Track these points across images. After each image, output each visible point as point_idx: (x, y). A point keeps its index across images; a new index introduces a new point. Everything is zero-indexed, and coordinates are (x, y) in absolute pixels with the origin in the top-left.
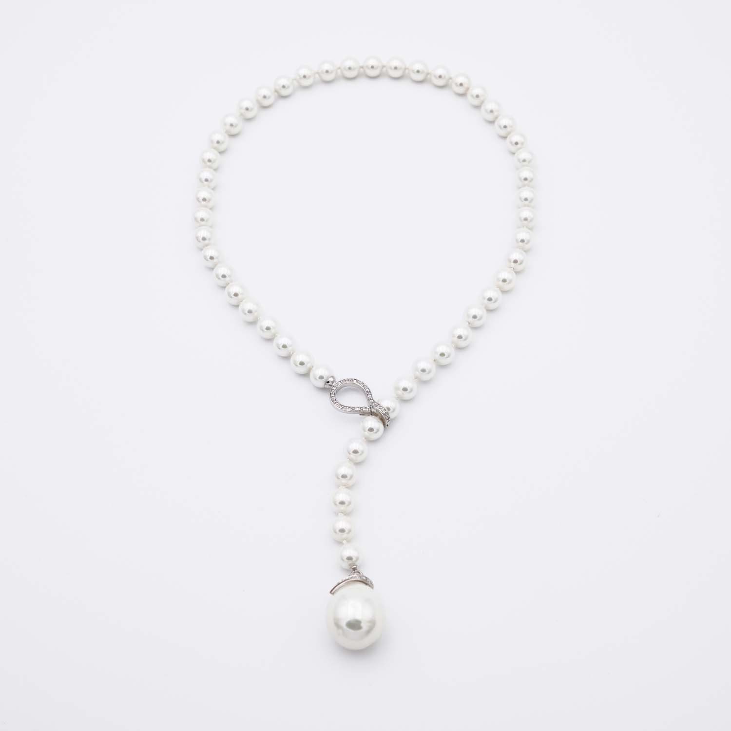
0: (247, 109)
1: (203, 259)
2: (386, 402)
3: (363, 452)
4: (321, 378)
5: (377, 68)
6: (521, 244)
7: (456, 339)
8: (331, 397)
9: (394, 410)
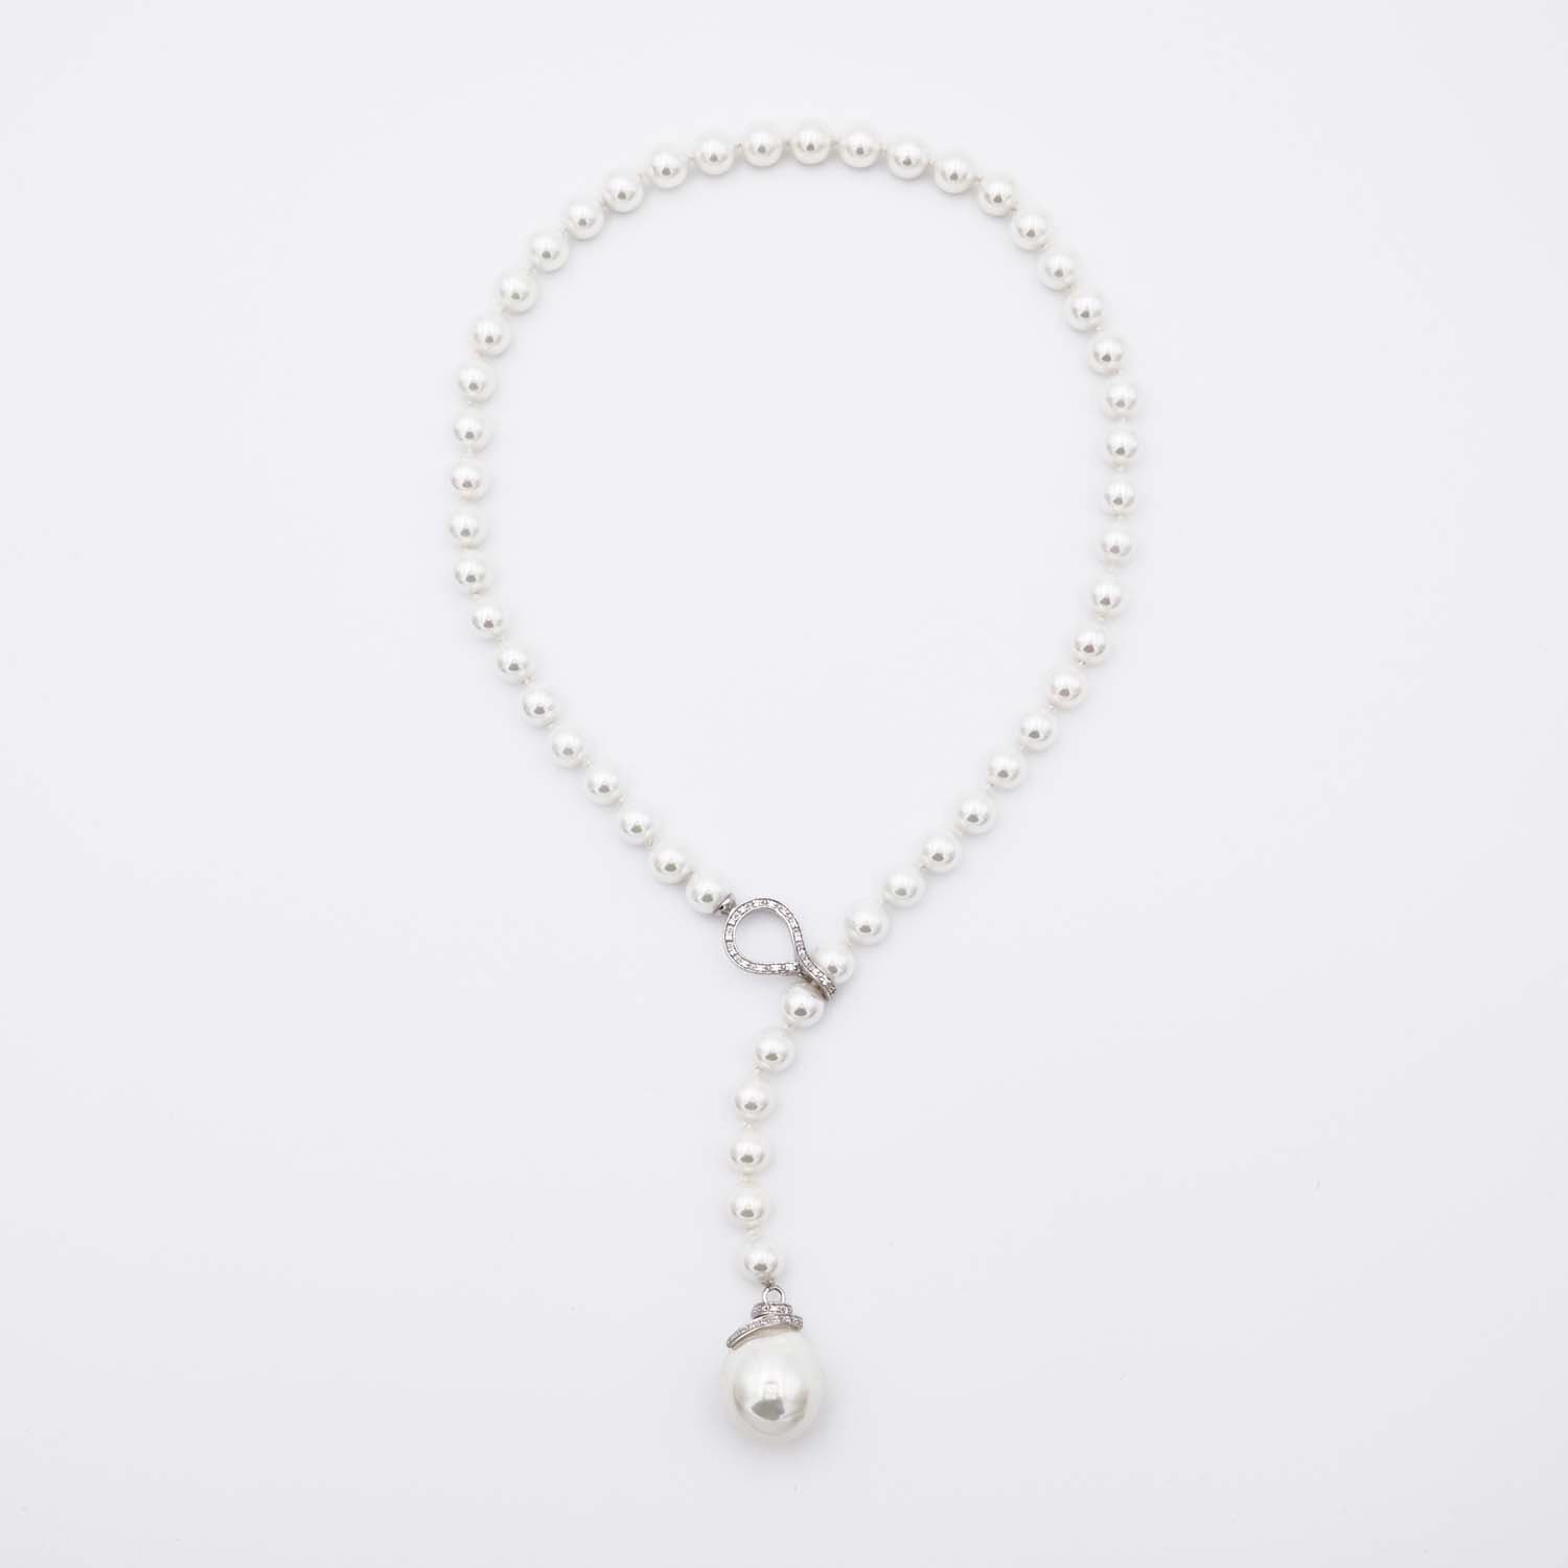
0: (546, 255)
1: (471, 623)
2: (828, 956)
3: (785, 1056)
4: (708, 898)
5: (821, 147)
6: (1102, 608)
7: (964, 822)
8: (727, 941)
9: (845, 970)
